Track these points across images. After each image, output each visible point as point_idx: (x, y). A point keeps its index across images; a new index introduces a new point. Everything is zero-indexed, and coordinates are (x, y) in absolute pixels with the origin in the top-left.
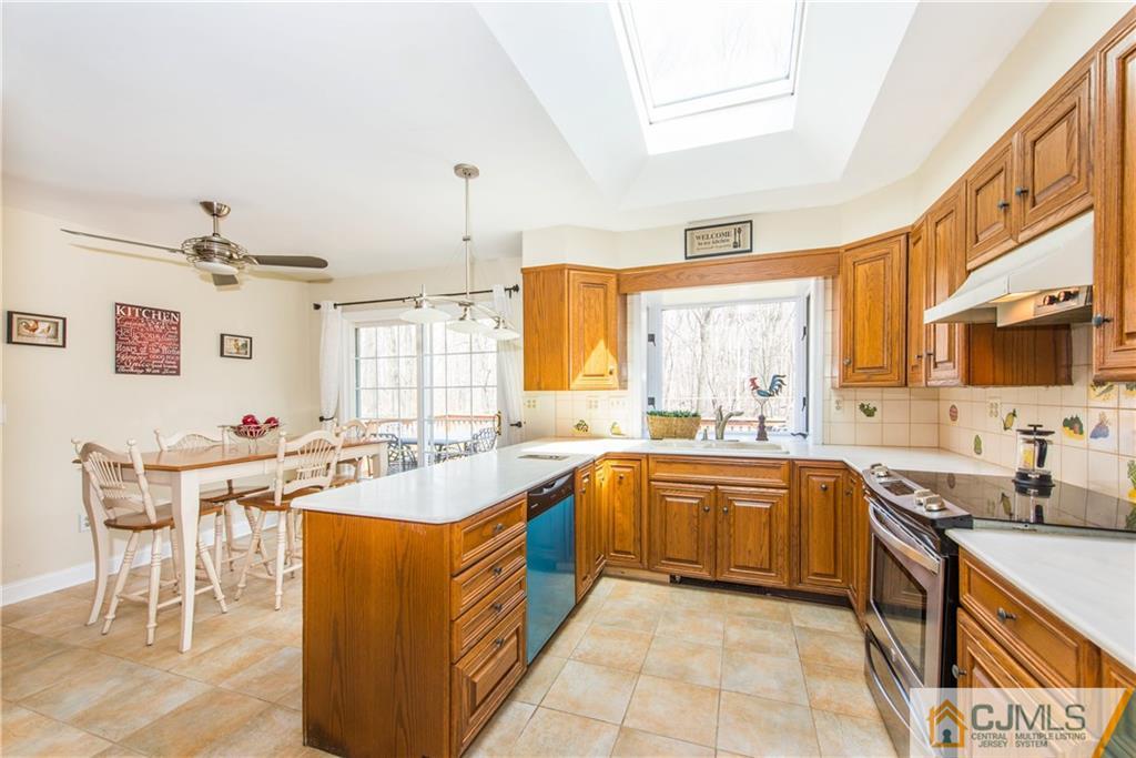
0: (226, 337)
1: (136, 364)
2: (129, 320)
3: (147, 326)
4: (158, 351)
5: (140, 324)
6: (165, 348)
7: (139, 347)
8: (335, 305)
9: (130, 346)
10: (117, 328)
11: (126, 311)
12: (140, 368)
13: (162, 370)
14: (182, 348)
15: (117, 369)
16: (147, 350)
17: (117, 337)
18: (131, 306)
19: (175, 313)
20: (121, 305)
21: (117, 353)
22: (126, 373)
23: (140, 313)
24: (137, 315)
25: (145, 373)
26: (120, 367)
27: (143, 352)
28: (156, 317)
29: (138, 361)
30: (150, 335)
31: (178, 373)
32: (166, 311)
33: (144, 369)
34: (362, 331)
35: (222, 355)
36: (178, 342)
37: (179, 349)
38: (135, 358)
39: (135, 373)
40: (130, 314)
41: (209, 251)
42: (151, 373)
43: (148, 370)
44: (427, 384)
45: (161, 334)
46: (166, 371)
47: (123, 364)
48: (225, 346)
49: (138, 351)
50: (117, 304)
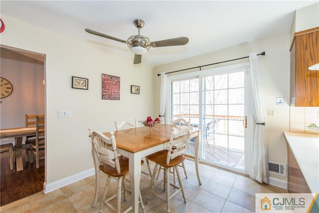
0: (132, 86)
1: (108, 96)
2: (106, 80)
3: (111, 82)
4: (114, 91)
5: (109, 82)
6: (116, 90)
7: (109, 90)
8: (166, 73)
9: (106, 89)
10: (103, 83)
11: (105, 76)
12: (109, 97)
13: (115, 98)
14: (120, 90)
15: (102, 97)
16: (111, 91)
17: (103, 86)
18: (107, 75)
19: (119, 78)
20: (104, 74)
21: (103, 92)
22: (105, 99)
23: (109, 77)
24: (108, 78)
25: (110, 99)
26: (103, 97)
27: (110, 91)
28: (114, 79)
29: (108, 95)
30: (112, 85)
31: (119, 99)
32: (116, 77)
33: (110, 97)
34: (174, 83)
35: (131, 93)
36: (119, 88)
37: (119, 91)
38: (107, 94)
39: (107, 99)
40: (106, 78)
41: (137, 41)
42: (112, 99)
43: (111, 98)
44: (203, 103)
45: (115, 85)
46: (116, 98)
47: (104, 96)
48: (132, 90)
49: (108, 91)
50: (103, 74)
